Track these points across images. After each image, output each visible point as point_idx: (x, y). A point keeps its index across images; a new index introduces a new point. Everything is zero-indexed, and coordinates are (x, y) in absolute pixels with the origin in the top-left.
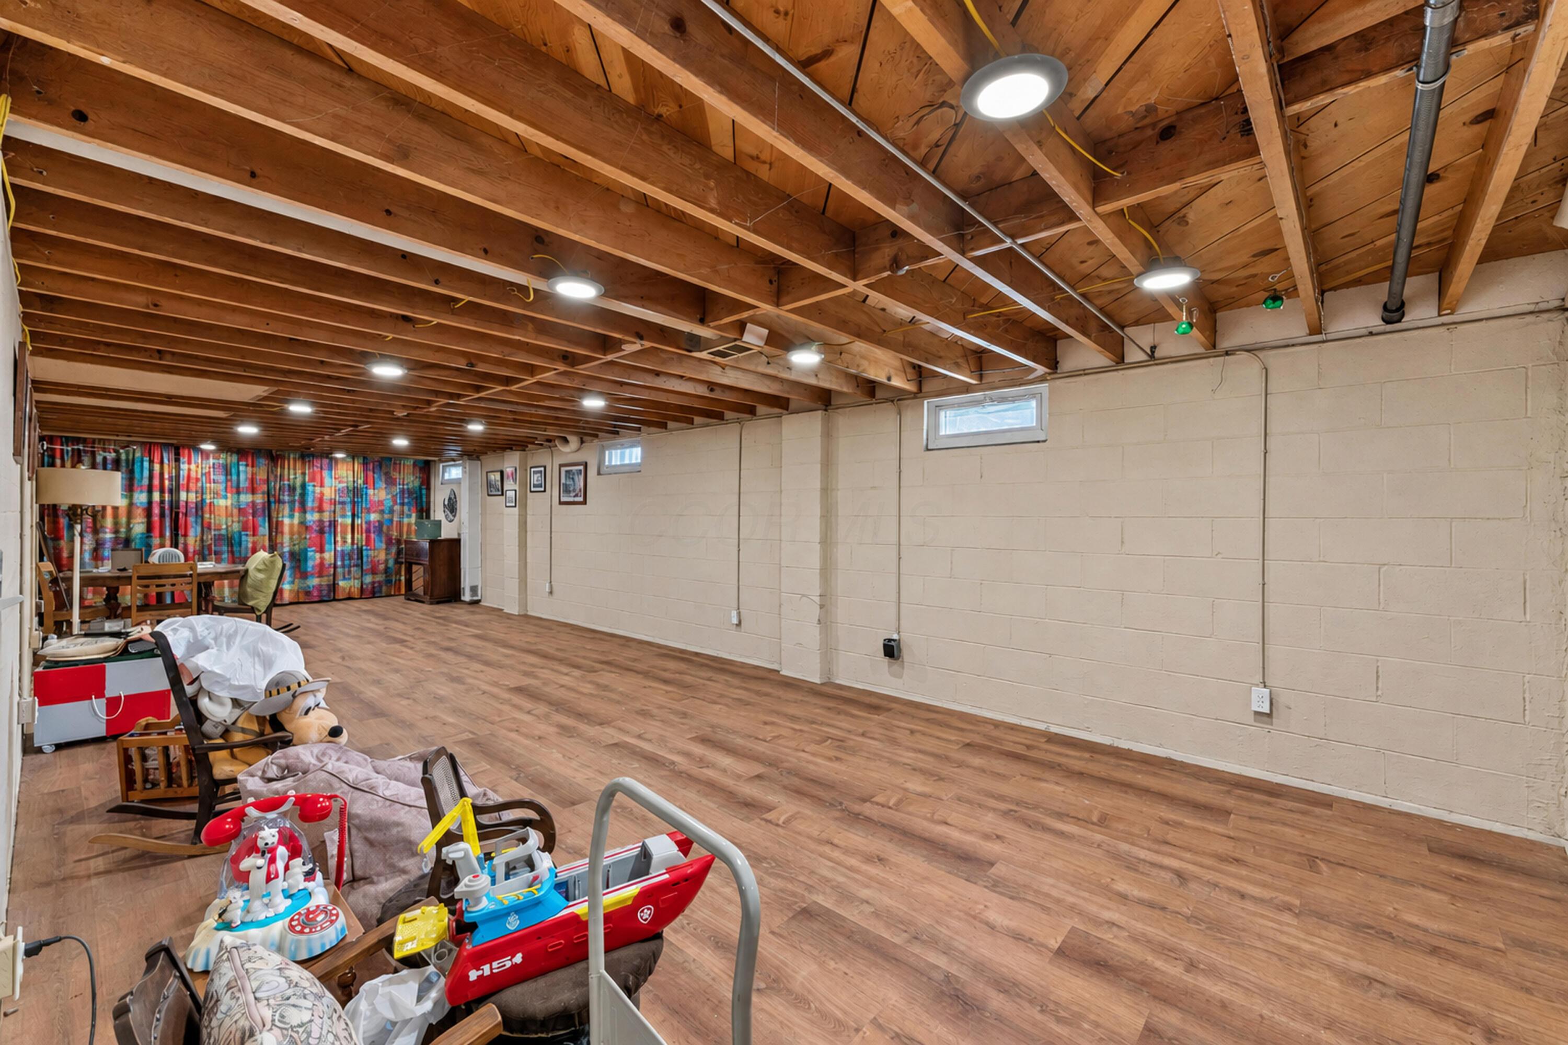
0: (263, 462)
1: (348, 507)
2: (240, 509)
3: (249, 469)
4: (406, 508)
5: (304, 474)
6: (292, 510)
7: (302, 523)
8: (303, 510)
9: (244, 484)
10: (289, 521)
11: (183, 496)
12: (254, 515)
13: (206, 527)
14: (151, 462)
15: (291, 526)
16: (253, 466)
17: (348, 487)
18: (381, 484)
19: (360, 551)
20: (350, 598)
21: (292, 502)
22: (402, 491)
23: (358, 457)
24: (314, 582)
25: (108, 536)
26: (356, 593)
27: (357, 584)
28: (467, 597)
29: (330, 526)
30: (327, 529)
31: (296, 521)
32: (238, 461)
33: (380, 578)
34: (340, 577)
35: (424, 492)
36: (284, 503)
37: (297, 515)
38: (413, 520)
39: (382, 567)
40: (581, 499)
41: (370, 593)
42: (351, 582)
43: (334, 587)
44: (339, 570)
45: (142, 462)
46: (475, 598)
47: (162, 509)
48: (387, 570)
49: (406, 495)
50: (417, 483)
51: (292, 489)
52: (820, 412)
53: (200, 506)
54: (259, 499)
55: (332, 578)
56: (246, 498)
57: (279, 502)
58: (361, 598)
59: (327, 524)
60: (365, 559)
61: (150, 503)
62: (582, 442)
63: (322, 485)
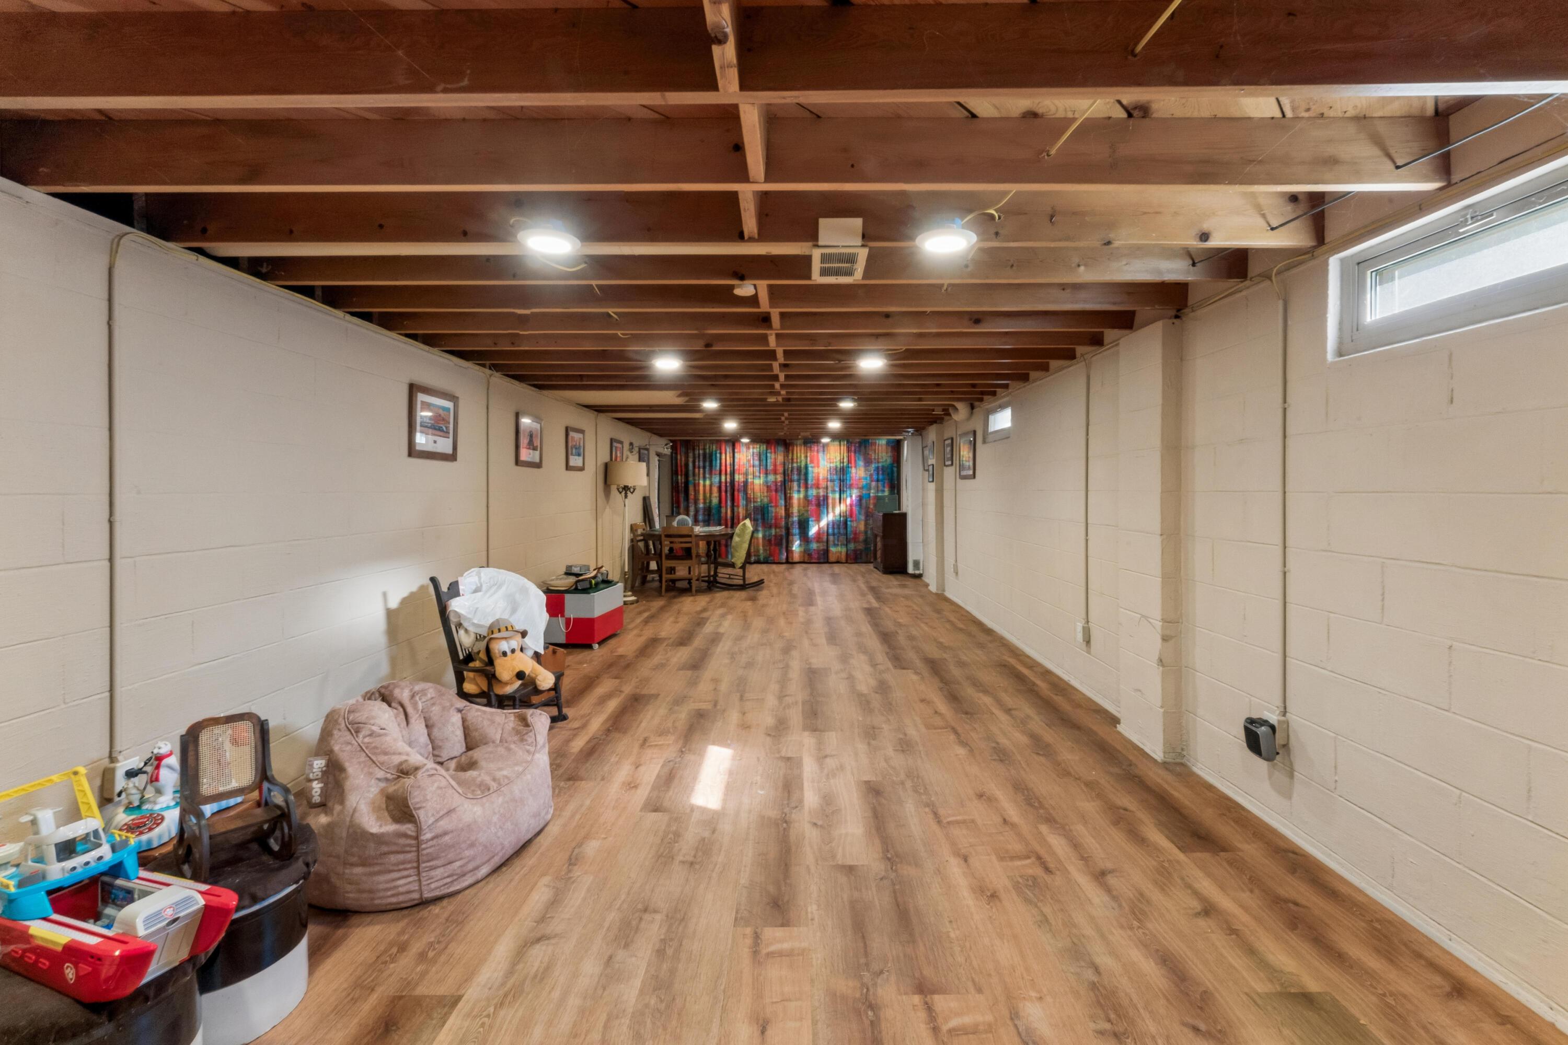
0: (781, 449)
1: (837, 483)
2: (768, 487)
3: (773, 456)
4: (880, 484)
5: (806, 457)
6: (799, 486)
7: (806, 497)
8: (806, 487)
9: (770, 467)
10: (797, 497)
11: (737, 477)
12: (776, 491)
13: (748, 500)
14: (721, 453)
15: (799, 499)
16: (775, 453)
17: (836, 467)
18: (861, 463)
19: (846, 523)
20: (838, 562)
21: (799, 480)
22: (877, 469)
23: (844, 440)
24: (814, 546)
25: (701, 505)
26: (843, 558)
27: (844, 550)
28: (911, 570)
29: (824, 500)
30: (822, 503)
31: (802, 496)
32: (767, 450)
33: (861, 546)
34: (831, 543)
35: (895, 469)
36: (794, 481)
37: (802, 490)
38: (886, 493)
39: (862, 538)
40: (971, 472)
41: (854, 558)
42: (839, 549)
43: (826, 552)
44: (831, 538)
45: (716, 454)
46: (917, 572)
47: (726, 486)
48: (866, 541)
49: (880, 472)
50: (889, 461)
51: (799, 469)
52: (1159, 325)
53: (746, 483)
54: (779, 478)
55: (825, 544)
56: (771, 478)
57: (792, 481)
58: (847, 562)
59: (822, 498)
60: (849, 529)
61: (720, 482)
62: (972, 407)
63: (818, 466)
